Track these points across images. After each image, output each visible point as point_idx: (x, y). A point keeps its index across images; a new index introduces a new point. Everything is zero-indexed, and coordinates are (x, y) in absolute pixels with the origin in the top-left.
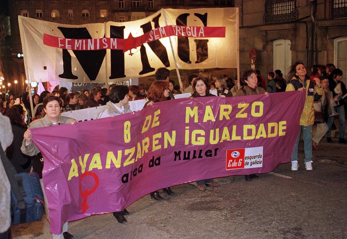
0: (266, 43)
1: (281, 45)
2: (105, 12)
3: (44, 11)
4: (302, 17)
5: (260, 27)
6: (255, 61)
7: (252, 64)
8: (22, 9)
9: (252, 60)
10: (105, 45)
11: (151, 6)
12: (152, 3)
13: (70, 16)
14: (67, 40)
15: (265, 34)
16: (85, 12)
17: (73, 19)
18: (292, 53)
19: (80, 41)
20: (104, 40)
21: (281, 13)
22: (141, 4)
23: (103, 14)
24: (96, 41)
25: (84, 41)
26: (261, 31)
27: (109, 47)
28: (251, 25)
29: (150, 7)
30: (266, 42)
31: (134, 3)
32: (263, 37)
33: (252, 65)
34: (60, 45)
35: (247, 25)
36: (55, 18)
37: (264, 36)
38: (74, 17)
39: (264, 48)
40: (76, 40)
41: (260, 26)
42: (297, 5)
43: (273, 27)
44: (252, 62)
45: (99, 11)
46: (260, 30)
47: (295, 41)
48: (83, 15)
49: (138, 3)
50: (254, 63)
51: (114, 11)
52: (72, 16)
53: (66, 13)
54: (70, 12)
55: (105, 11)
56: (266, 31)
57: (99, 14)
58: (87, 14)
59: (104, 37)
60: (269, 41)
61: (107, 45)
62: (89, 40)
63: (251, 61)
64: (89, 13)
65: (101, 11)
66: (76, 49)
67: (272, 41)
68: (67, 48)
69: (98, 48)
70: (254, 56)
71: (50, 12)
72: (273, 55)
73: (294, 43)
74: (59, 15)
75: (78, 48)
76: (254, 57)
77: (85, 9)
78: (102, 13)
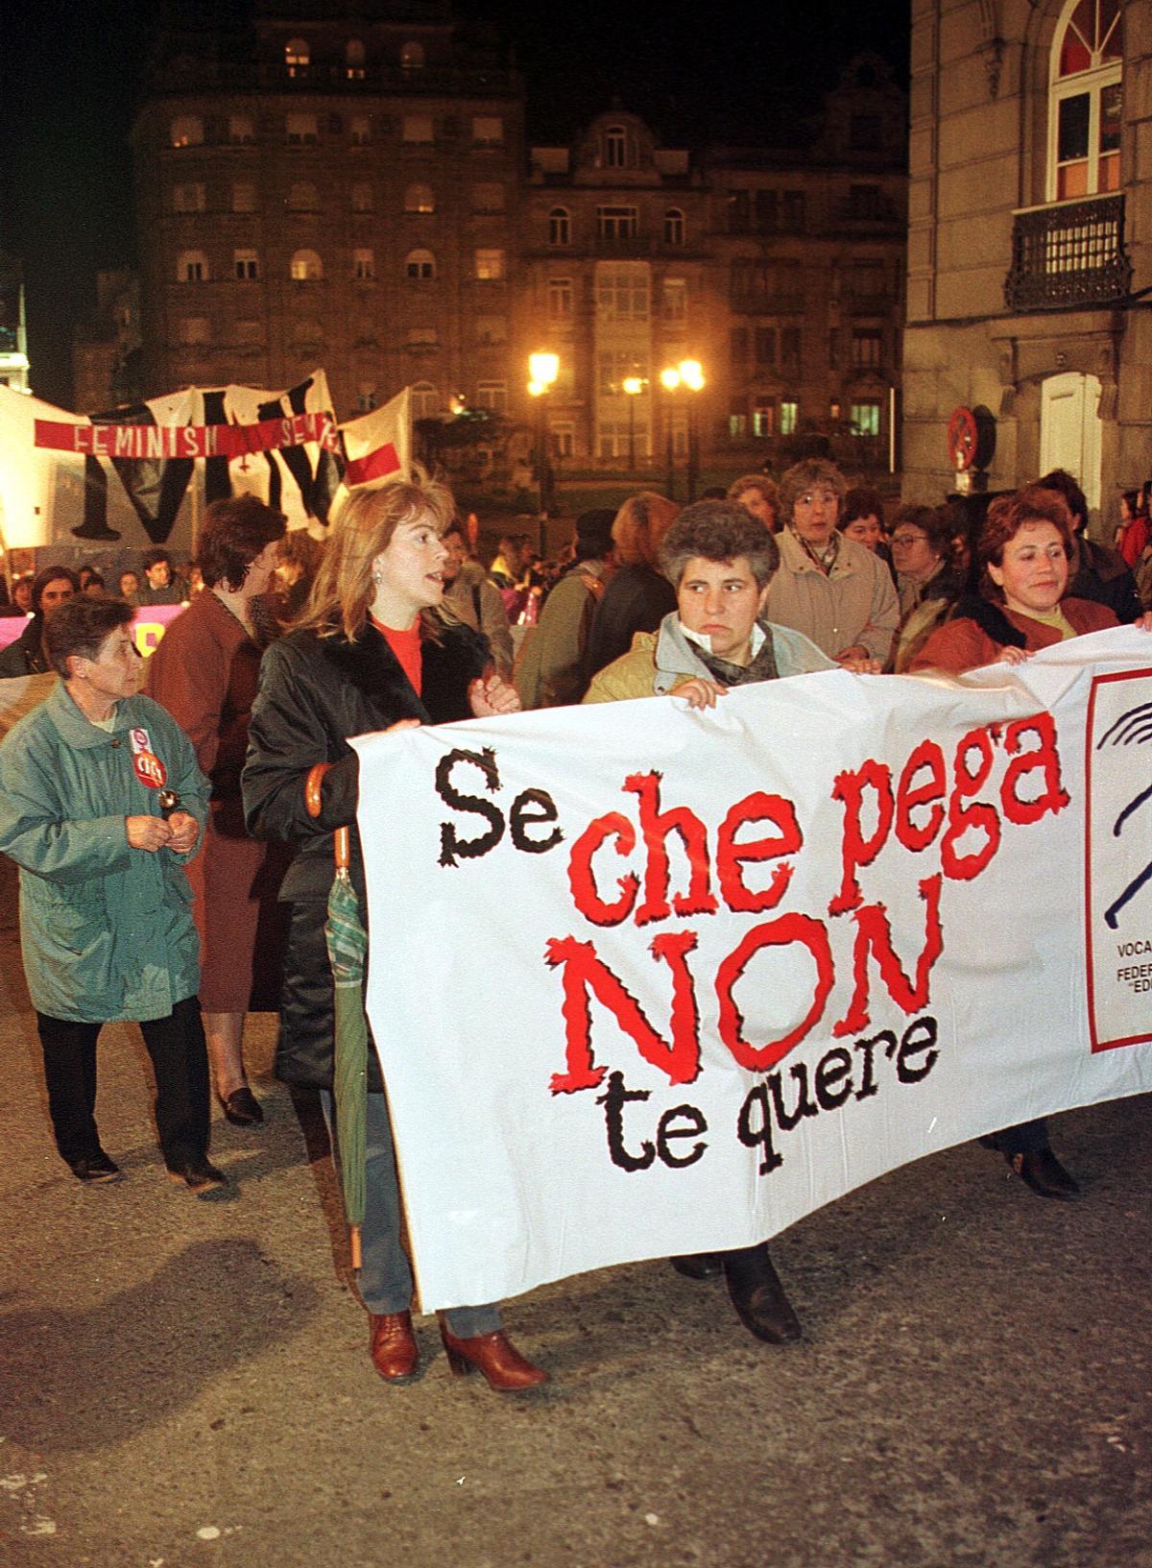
0: (1012, 388)
1: (1071, 395)
2: (494, 259)
3: (262, 255)
4: (1143, 287)
5: (992, 323)
6: (969, 460)
7: (960, 471)
8: (182, 248)
9: (960, 455)
10: (192, 448)
11: (674, 238)
12: (679, 224)
13: (360, 274)
14: (97, 429)
15: (1010, 352)
16: (420, 256)
17: (371, 285)
18: (1105, 428)
19: (130, 431)
20: (190, 434)
21: (1069, 268)
22: (634, 227)
23: (488, 267)
24: (166, 431)
25: (139, 431)
26: (994, 340)
27: (201, 453)
28: (964, 313)
29: (669, 241)
30: (1015, 384)
31: (609, 223)
32: (1003, 364)
33: (958, 475)
34: (78, 444)
35: (948, 316)
36: (304, 281)
37: (1005, 358)
38: (376, 280)
39: (1007, 405)
40: (120, 430)
41: (994, 317)
42: (1127, 239)
43: (1038, 323)
44: (961, 463)
45: (472, 255)
46: (993, 334)
47: (1116, 382)
48: (413, 269)
49: (623, 224)
50: (966, 467)
51: (530, 256)
52: (368, 275)
53: (348, 265)
54: (364, 257)
55: (496, 253)
56: (1014, 339)
57: (473, 268)
58: (427, 267)
59: (190, 424)
60: (1028, 378)
61: (195, 445)
62: (151, 430)
63: (956, 459)
64: (432, 262)
65: (481, 253)
66: (118, 452)
67: (1038, 379)
68: (95, 451)
69: (173, 453)
70: (968, 439)
71: (288, 258)
72: (1039, 437)
73: (1113, 387)
74: (318, 270)
75: (124, 450)
76: (968, 444)
77: (422, 246)
78: (484, 263)
